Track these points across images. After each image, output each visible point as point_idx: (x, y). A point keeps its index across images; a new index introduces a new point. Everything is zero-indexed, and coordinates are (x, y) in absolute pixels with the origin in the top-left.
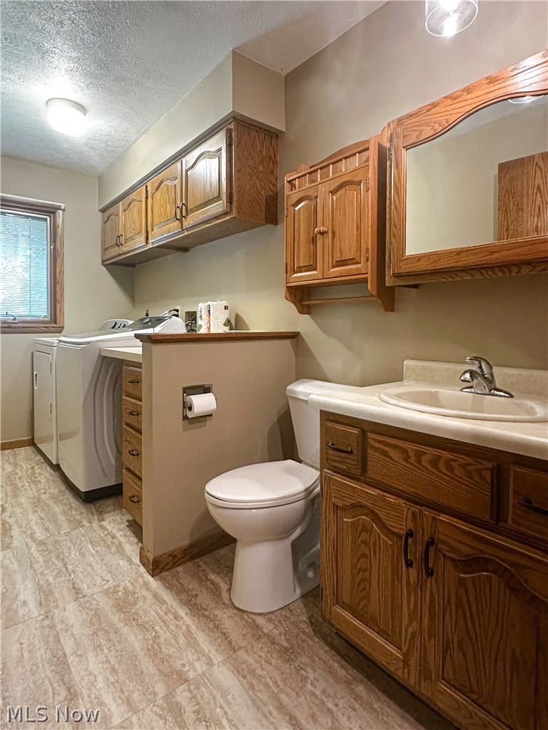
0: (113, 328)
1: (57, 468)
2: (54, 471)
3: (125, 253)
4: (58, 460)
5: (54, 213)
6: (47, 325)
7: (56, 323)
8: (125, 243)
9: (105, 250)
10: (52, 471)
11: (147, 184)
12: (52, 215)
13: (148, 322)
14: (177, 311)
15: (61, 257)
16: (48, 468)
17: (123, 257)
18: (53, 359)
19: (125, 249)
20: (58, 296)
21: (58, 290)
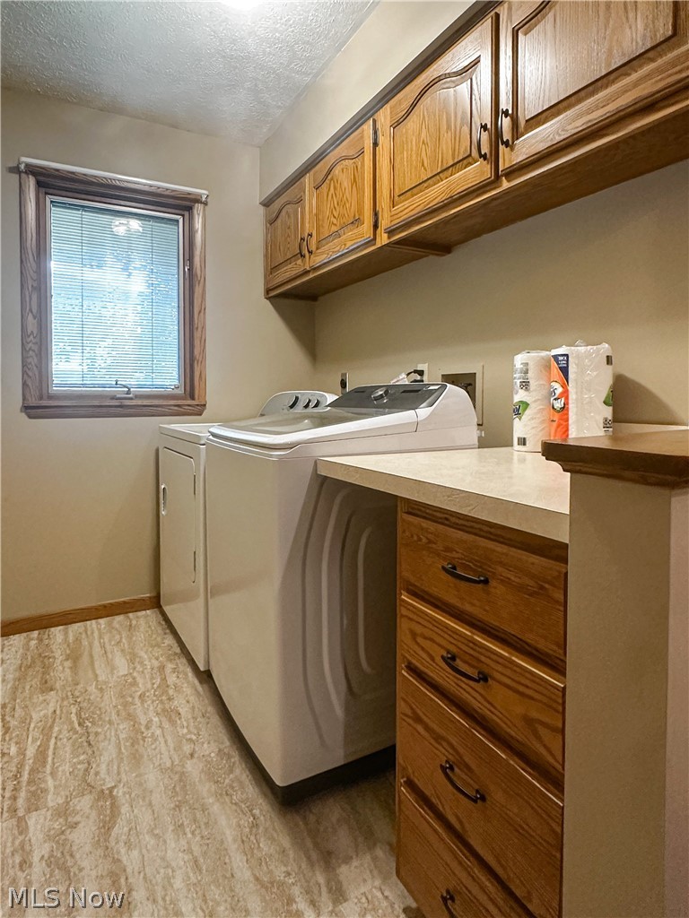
0: (292, 407)
1: (206, 677)
2: (201, 682)
3: (316, 269)
4: (208, 662)
5: (190, 209)
6: (179, 402)
7: (192, 398)
8: (317, 249)
9: (271, 269)
10: (196, 682)
11: (375, 117)
12: (186, 214)
13: (381, 396)
14: (421, 373)
15: (201, 284)
16: (190, 674)
17: (311, 276)
18: (198, 465)
19: (318, 259)
20: (196, 352)
21: (197, 342)
